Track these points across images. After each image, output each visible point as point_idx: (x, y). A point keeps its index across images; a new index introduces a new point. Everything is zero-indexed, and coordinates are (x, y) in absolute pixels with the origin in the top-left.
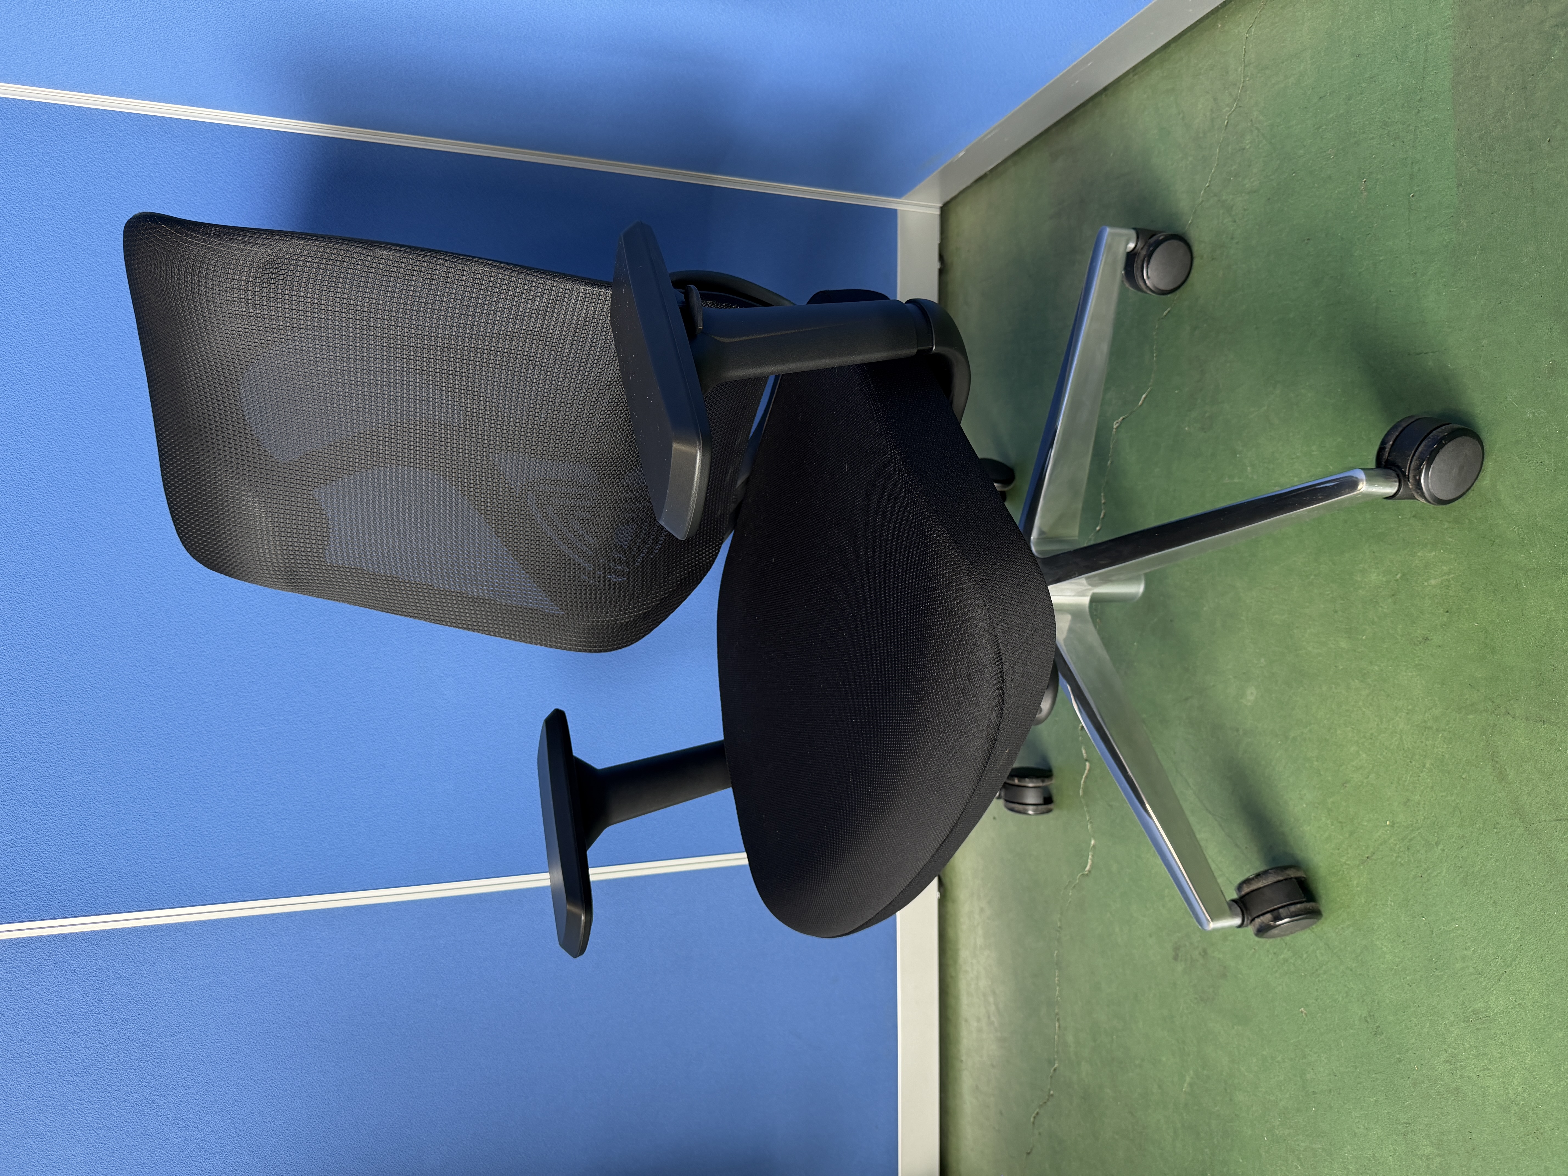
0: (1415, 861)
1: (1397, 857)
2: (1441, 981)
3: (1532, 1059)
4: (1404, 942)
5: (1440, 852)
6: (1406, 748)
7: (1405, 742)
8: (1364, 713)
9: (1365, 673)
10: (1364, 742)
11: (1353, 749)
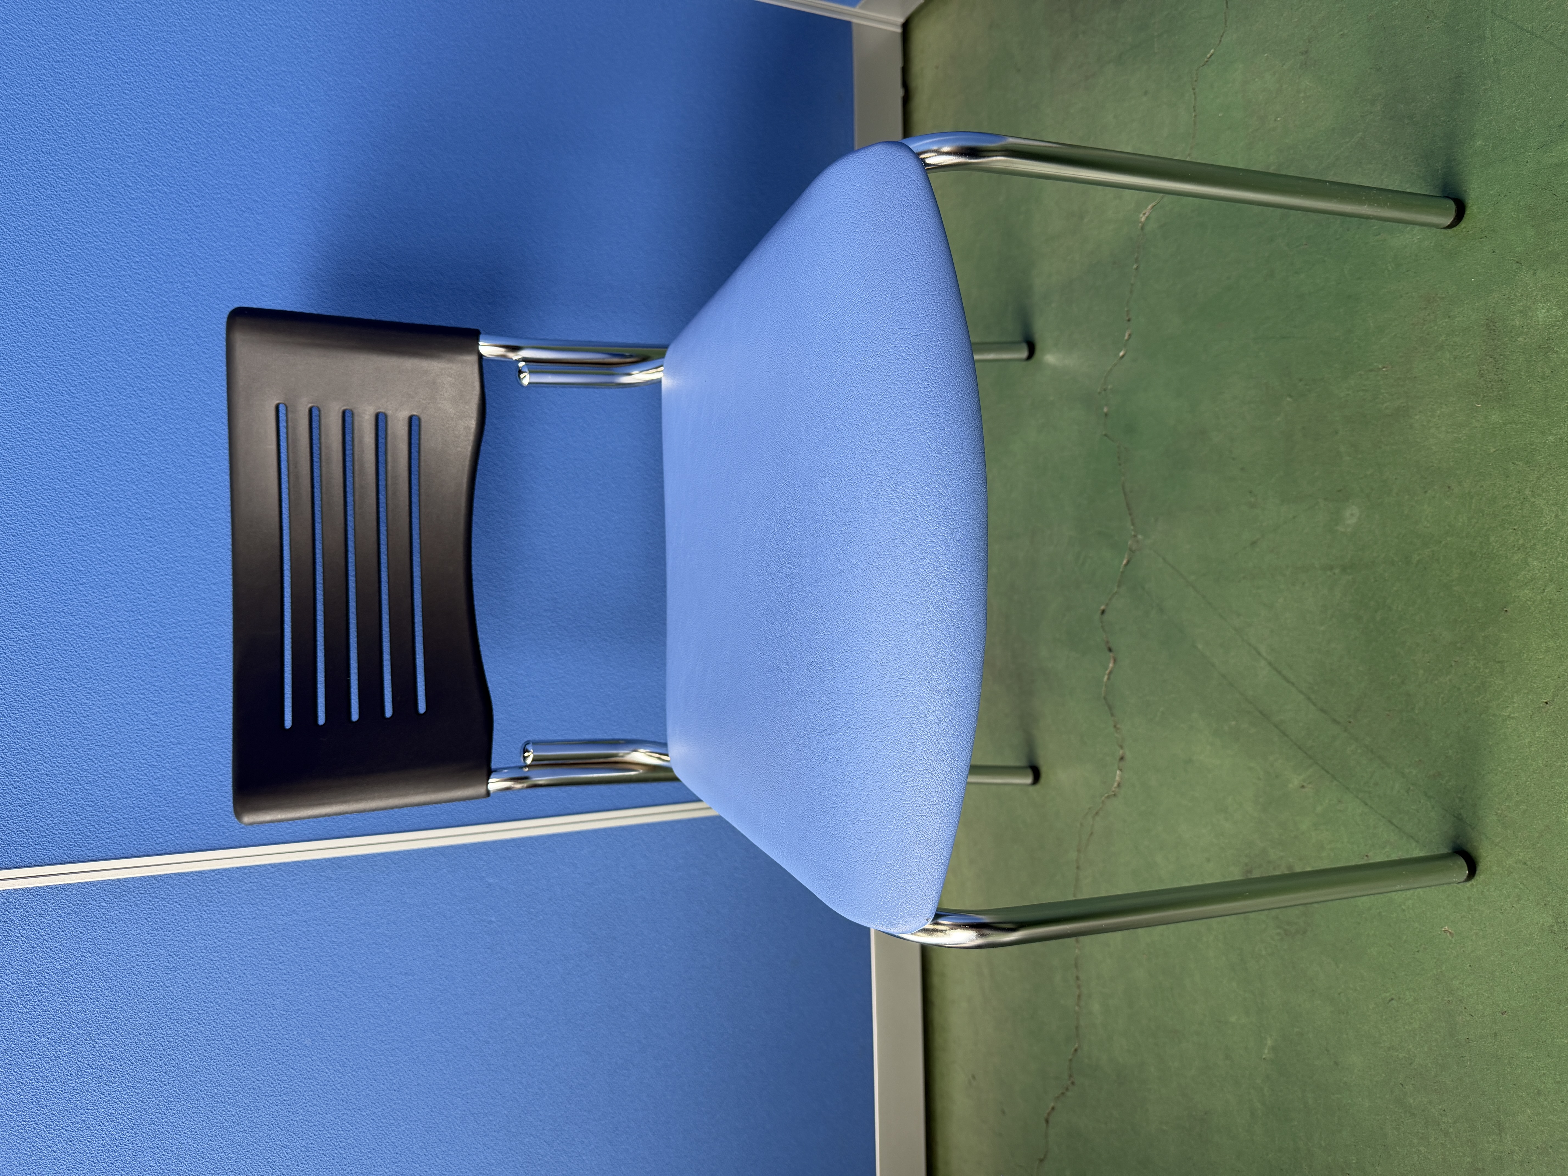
11: (1518, 557)
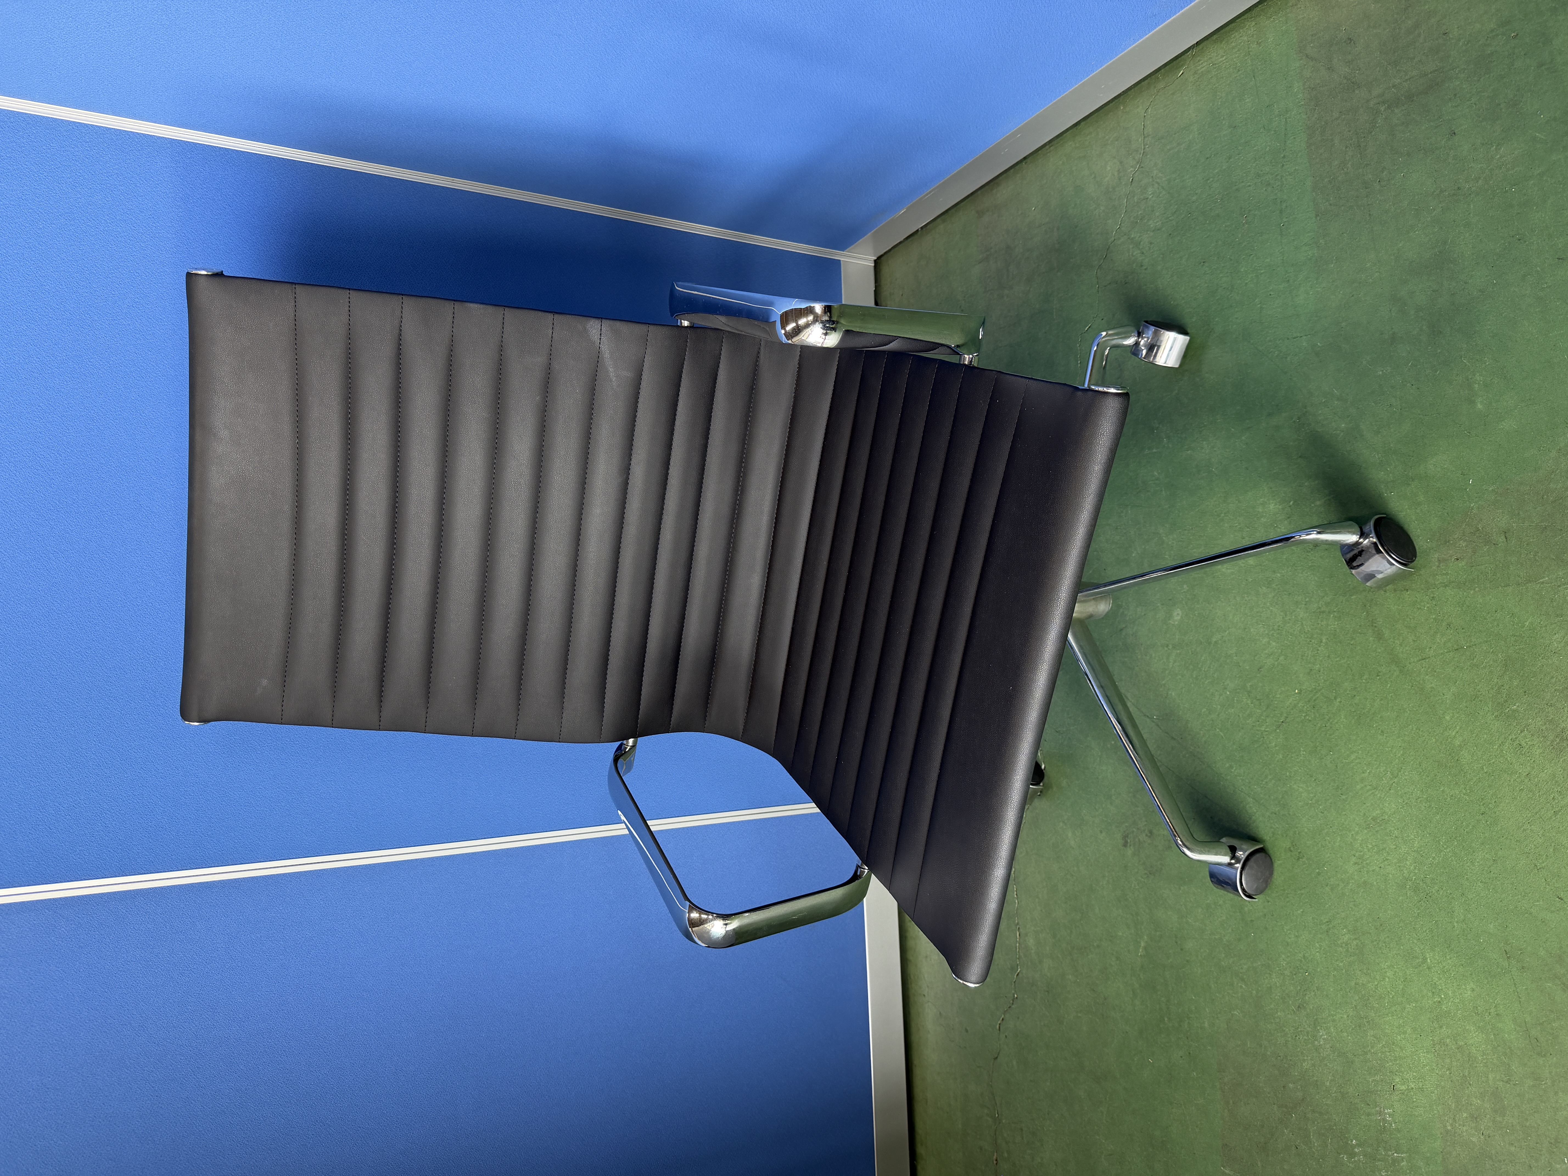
0: (1319, 715)
1: (1305, 716)
2: (1347, 803)
3: (1419, 842)
4: (1315, 780)
5: (1338, 703)
6: (1306, 631)
7: (1305, 626)
8: (1271, 611)
9: (1270, 581)
10: (1273, 634)
11: (1265, 640)
